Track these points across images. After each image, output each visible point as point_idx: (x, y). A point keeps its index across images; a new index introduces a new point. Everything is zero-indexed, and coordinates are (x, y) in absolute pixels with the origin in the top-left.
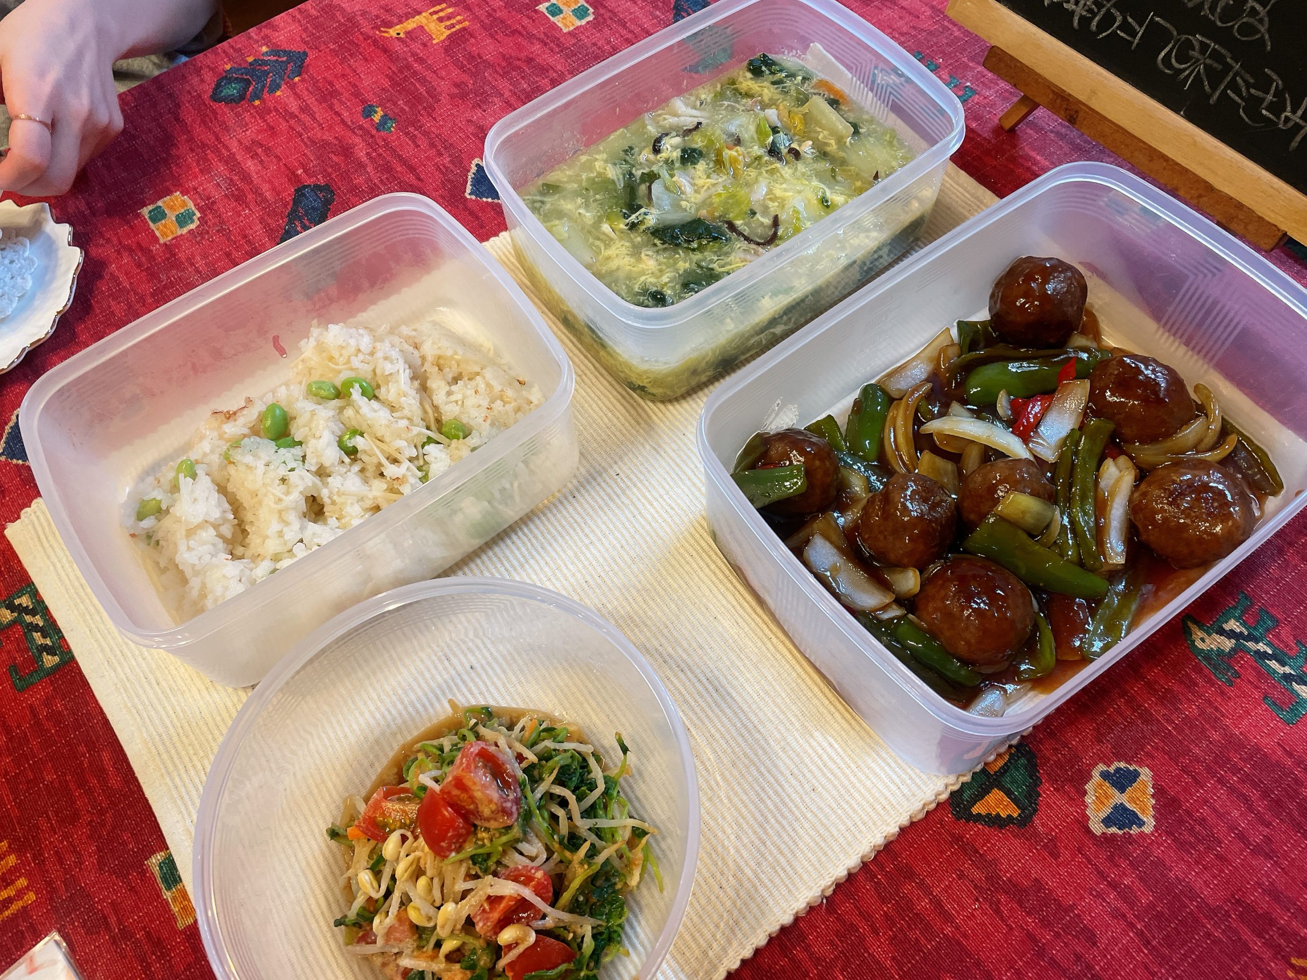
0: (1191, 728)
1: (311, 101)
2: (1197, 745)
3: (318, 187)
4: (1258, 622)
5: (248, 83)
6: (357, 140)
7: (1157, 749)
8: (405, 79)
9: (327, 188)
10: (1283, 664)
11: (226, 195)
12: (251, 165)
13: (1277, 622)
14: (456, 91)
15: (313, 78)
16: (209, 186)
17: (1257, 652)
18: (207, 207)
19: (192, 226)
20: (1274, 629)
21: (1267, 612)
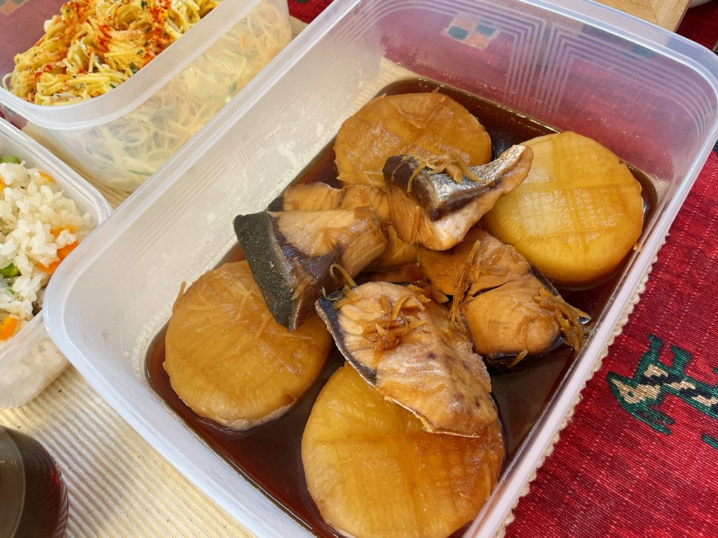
0: (645, 493)
2: (656, 509)
4: (673, 360)
7: (621, 526)
10: (708, 396)
13: (691, 355)
17: (682, 391)
20: (690, 363)
21: (679, 348)
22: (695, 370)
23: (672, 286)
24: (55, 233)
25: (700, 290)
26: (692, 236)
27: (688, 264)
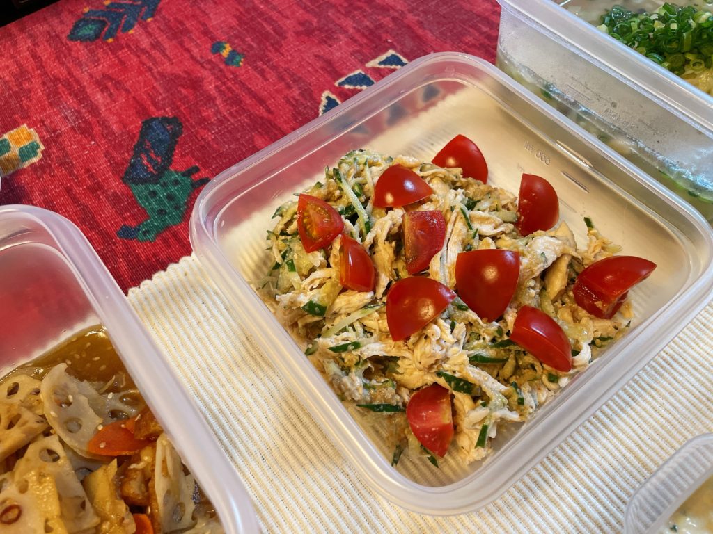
1: (162, 38)
3: (166, 120)
5: (104, 23)
6: (206, 73)
8: (252, 19)
9: (176, 121)
11: (72, 128)
12: (99, 98)
14: (301, 28)
15: (164, 18)
16: (57, 119)
18: (52, 139)
19: (35, 160)
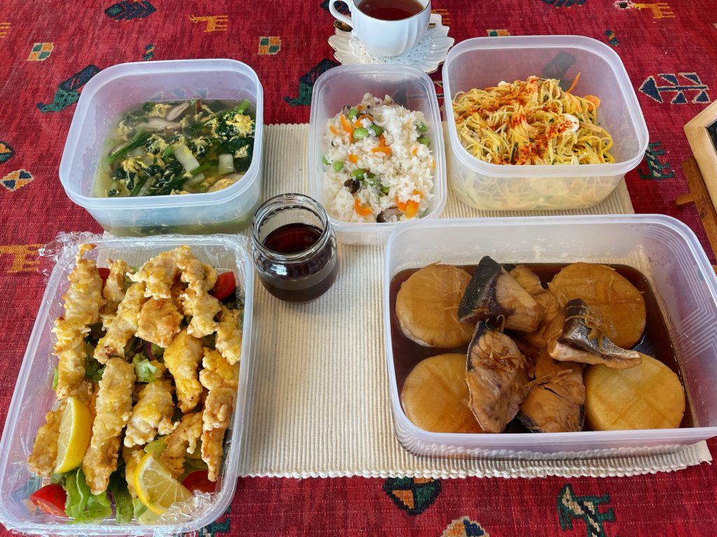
4: (604, 513)
7: (501, 531)
11: (296, 48)
13: (615, 521)
16: (293, 40)
17: (592, 526)
18: (285, 48)
19: (274, 54)
20: (610, 522)
21: (613, 512)
22: (609, 527)
23: (646, 490)
24: (415, 192)
25: (657, 506)
26: (688, 485)
27: (667, 492)
